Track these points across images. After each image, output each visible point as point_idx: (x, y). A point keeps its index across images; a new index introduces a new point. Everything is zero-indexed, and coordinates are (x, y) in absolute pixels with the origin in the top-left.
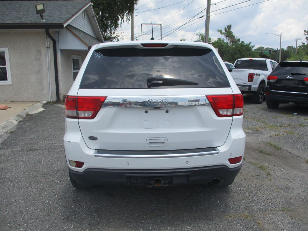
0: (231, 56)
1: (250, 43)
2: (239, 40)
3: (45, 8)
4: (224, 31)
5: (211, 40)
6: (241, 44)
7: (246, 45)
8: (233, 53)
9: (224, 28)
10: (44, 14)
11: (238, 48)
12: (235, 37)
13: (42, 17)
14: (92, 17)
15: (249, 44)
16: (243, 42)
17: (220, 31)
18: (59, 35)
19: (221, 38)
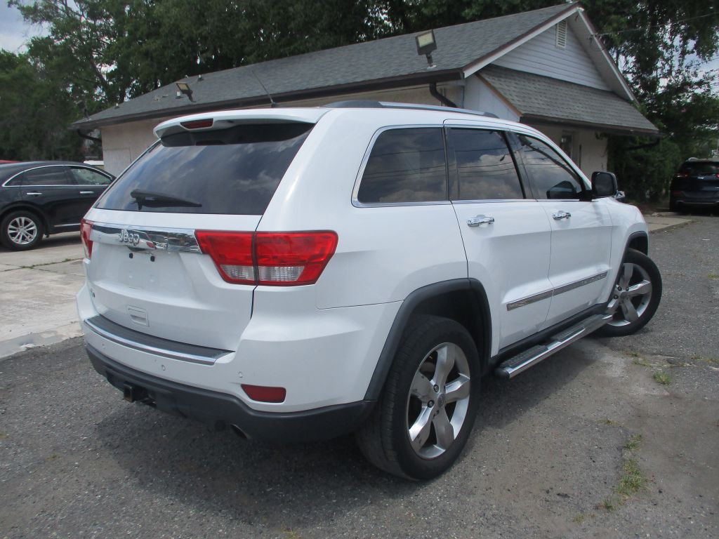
3: (437, 42)
10: (434, 54)
13: (430, 60)
14: (589, 41)
18: (464, 93)
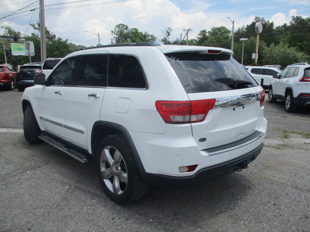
0: (49, 53)
1: (67, 40)
2: (54, 36)
4: (37, 26)
5: (20, 34)
6: (58, 40)
7: (63, 42)
8: (51, 50)
9: (37, 22)
11: (56, 45)
12: (50, 33)
15: (66, 42)
16: (60, 39)
17: (33, 26)
19: (35, 33)
